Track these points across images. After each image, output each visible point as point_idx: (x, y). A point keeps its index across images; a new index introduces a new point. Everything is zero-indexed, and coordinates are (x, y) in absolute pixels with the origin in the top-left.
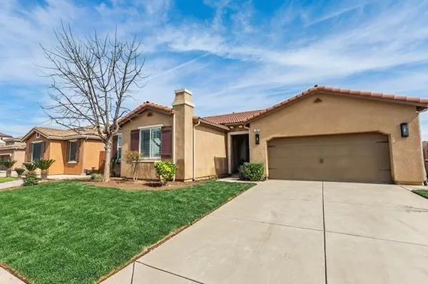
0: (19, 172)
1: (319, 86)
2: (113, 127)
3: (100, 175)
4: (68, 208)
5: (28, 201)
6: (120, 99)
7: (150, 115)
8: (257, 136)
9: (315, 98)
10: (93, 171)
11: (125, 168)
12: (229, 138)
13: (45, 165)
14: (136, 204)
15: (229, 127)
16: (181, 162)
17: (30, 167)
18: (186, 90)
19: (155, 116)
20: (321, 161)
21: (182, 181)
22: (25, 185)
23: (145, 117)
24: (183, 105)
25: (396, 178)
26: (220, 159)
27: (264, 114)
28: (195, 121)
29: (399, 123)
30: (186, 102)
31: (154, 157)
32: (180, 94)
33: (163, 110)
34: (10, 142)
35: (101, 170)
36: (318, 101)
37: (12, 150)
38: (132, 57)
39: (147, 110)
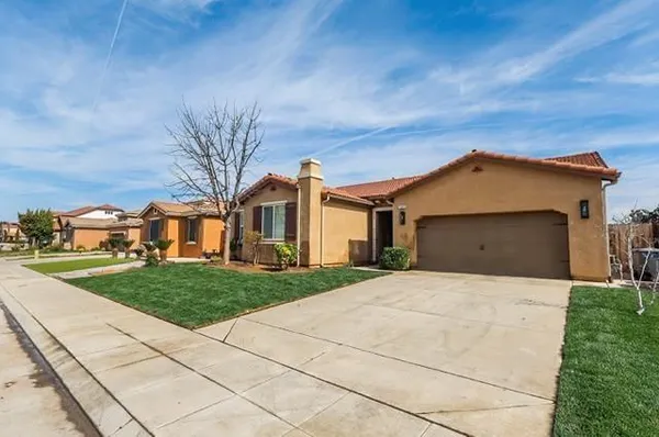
0: (139, 252)
1: (478, 151)
2: (233, 204)
3: (219, 258)
4: (190, 284)
5: (155, 278)
6: (239, 174)
7: (273, 189)
8: (403, 214)
9: (473, 167)
10: (214, 254)
11: (246, 251)
12: (374, 215)
13: (163, 246)
14: (250, 284)
15: (373, 201)
16: (305, 245)
17: (149, 248)
18: (312, 160)
19: (279, 191)
20: (482, 248)
21: (307, 266)
22: (146, 266)
23: (267, 192)
24: (309, 178)
25: (573, 272)
26: (361, 242)
27: (418, 182)
28: (323, 197)
29: (578, 200)
30: (312, 175)
31: (278, 238)
32: (306, 165)
33: (287, 184)
34: (123, 217)
35: (221, 254)
36: (477, 169)
37: (126, 228)
38: (253, 126)
39: (270, 184)
